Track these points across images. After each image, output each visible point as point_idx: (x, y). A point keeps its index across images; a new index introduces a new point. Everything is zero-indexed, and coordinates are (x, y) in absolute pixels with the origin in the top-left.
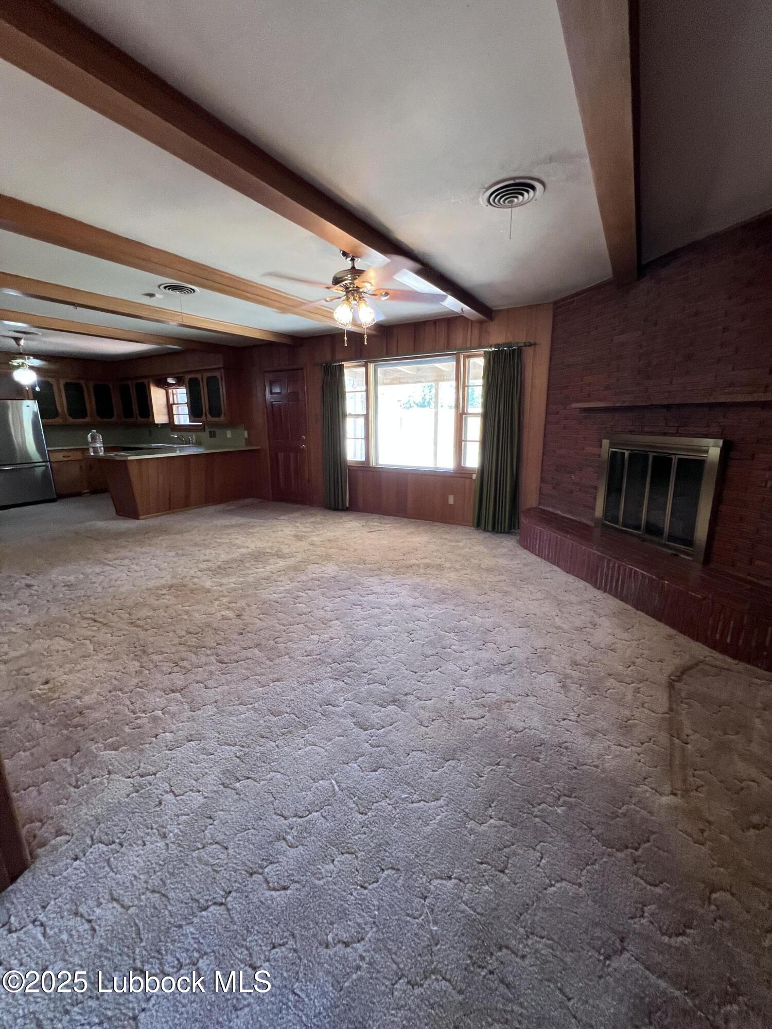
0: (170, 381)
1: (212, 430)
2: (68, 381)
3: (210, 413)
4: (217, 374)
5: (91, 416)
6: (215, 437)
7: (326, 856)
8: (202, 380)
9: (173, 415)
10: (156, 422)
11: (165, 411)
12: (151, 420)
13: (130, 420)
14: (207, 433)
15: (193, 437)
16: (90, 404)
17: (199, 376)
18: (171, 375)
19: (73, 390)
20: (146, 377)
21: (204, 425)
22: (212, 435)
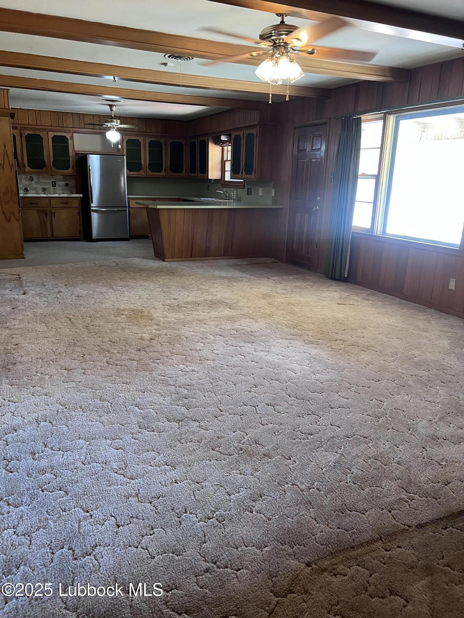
0: (223, 138)
1: (249, 187)
2: (153, 139)
3: (245, 170)
4: (254, 131)
5: (165, 170)
6: (251, 194)
7: (43, 470)
8: (243, 137)
9: (225, 171)
10: (210, 178)
11: (219, 167)
12: (206, 176)
13: (193, 175)
14: (245, 190)
15: (234, 193)
16: (166, 161)
17: (241, 133)
18: (223, 133)
19: (155, 148)
20: (206, 134)
21: (244, 181)
22: (249, 192)
